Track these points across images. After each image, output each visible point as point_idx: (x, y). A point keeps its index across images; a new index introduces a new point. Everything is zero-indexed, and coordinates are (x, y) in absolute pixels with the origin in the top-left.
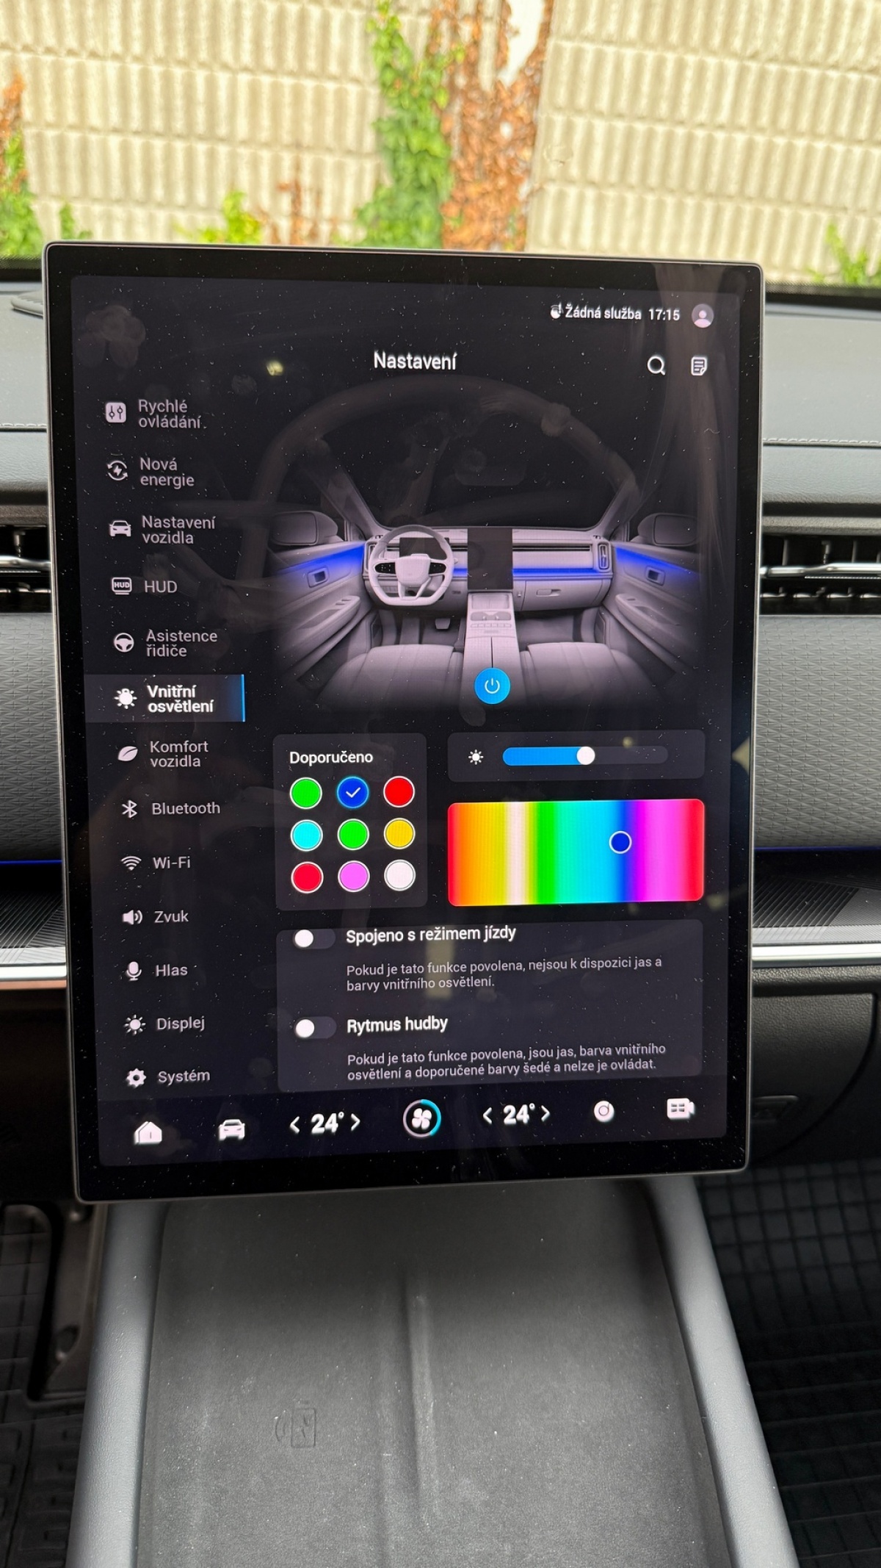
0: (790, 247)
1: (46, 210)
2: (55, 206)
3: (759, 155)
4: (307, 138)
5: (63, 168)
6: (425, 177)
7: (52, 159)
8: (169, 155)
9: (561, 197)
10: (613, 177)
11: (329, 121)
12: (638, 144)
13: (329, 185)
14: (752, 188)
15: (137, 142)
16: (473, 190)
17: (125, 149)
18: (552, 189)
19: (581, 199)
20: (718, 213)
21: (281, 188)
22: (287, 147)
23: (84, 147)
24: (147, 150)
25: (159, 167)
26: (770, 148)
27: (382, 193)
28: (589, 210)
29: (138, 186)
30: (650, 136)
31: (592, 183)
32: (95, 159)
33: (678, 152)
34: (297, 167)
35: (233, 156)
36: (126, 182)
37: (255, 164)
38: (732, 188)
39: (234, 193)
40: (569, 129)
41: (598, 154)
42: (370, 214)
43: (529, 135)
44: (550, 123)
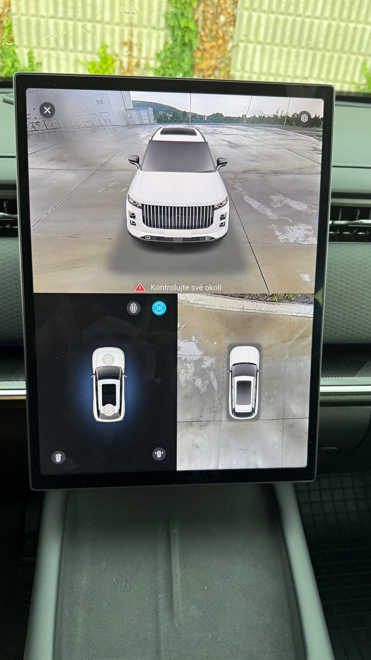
0: (345, 72)
1: (22, 52)
2: (26, 51)
3: (333, 30)
4: (135, 21)
5: (29, 34)
6: (187, 40)
7: (24, 30)
8: (75, 28)
9: (246, 48)
10: (269, 40)
11: (145, 13)
12: (280, 25)
13: (145, 42)
14: (330, 46)
15: (61, 22)
16: (207, 46)
17: (56, 25)
18: (242, 45)
19: (255, 50)
20: (314, 56)
21: (124, 44)
22: (127, 25)
23: (38, 24)
24: (66, 25)
25: (71, 34)
26: (338, 27)
27: (168, 46)
28: (258, 54)
29: (61, 42)
30: (286, 21)
31: (260, 43)
32: (43, 30)
33: (297, 29)
34: (131, 34)
35: (103, 29)
36: (57, 41)
37: (112, 33)
38: (321, 45)
39: (104, 46)
40: (250, 18)
41: (262, 29)
42: (162, 56)
43: (232, 21)
44: (242, 16)
